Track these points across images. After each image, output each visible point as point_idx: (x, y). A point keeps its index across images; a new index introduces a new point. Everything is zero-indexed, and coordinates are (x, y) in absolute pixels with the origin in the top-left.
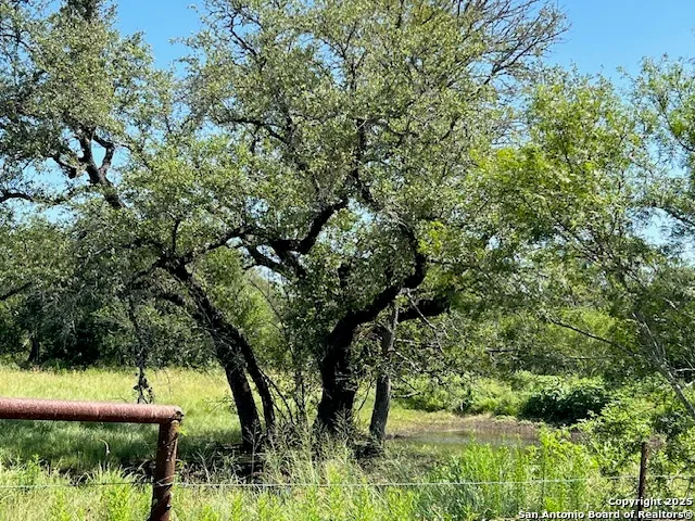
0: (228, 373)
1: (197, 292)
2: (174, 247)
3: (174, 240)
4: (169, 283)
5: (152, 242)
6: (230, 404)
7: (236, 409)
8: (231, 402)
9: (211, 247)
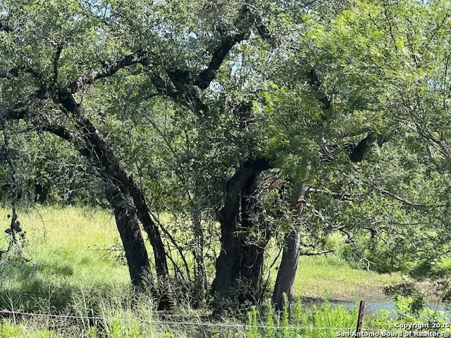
0: (117, 219)
1: (86, 125)
2: (55, 77)
3: (55, 68)
4: (55, 114)
5: (30, 71)
6: (118, 253)
7: (125, 259)
8: (120, 252)
9: (99, 76)
